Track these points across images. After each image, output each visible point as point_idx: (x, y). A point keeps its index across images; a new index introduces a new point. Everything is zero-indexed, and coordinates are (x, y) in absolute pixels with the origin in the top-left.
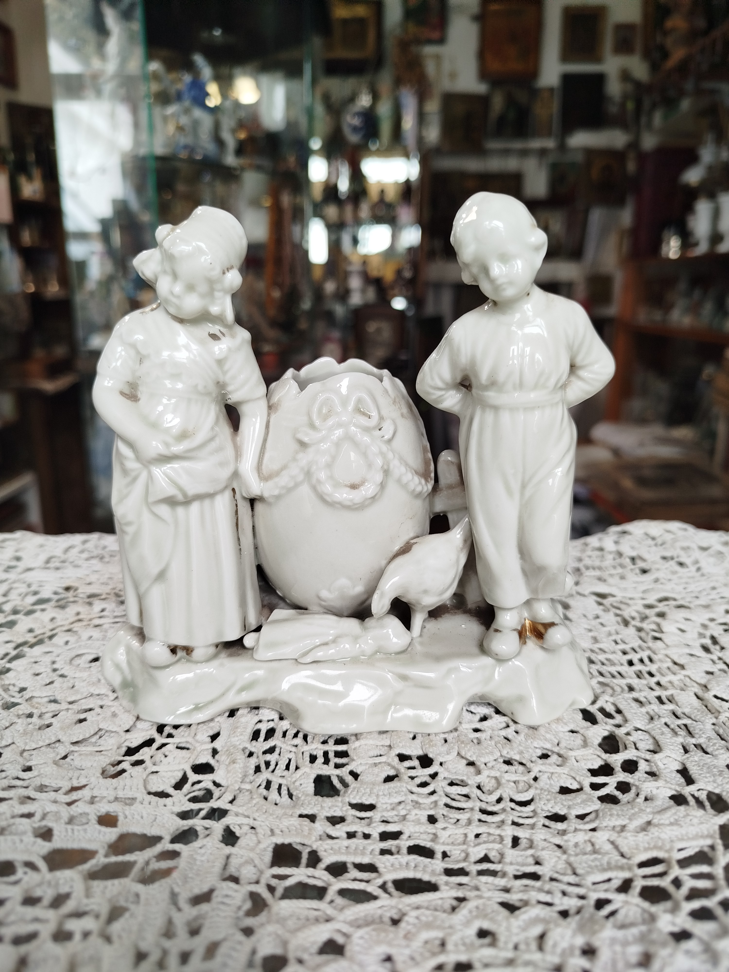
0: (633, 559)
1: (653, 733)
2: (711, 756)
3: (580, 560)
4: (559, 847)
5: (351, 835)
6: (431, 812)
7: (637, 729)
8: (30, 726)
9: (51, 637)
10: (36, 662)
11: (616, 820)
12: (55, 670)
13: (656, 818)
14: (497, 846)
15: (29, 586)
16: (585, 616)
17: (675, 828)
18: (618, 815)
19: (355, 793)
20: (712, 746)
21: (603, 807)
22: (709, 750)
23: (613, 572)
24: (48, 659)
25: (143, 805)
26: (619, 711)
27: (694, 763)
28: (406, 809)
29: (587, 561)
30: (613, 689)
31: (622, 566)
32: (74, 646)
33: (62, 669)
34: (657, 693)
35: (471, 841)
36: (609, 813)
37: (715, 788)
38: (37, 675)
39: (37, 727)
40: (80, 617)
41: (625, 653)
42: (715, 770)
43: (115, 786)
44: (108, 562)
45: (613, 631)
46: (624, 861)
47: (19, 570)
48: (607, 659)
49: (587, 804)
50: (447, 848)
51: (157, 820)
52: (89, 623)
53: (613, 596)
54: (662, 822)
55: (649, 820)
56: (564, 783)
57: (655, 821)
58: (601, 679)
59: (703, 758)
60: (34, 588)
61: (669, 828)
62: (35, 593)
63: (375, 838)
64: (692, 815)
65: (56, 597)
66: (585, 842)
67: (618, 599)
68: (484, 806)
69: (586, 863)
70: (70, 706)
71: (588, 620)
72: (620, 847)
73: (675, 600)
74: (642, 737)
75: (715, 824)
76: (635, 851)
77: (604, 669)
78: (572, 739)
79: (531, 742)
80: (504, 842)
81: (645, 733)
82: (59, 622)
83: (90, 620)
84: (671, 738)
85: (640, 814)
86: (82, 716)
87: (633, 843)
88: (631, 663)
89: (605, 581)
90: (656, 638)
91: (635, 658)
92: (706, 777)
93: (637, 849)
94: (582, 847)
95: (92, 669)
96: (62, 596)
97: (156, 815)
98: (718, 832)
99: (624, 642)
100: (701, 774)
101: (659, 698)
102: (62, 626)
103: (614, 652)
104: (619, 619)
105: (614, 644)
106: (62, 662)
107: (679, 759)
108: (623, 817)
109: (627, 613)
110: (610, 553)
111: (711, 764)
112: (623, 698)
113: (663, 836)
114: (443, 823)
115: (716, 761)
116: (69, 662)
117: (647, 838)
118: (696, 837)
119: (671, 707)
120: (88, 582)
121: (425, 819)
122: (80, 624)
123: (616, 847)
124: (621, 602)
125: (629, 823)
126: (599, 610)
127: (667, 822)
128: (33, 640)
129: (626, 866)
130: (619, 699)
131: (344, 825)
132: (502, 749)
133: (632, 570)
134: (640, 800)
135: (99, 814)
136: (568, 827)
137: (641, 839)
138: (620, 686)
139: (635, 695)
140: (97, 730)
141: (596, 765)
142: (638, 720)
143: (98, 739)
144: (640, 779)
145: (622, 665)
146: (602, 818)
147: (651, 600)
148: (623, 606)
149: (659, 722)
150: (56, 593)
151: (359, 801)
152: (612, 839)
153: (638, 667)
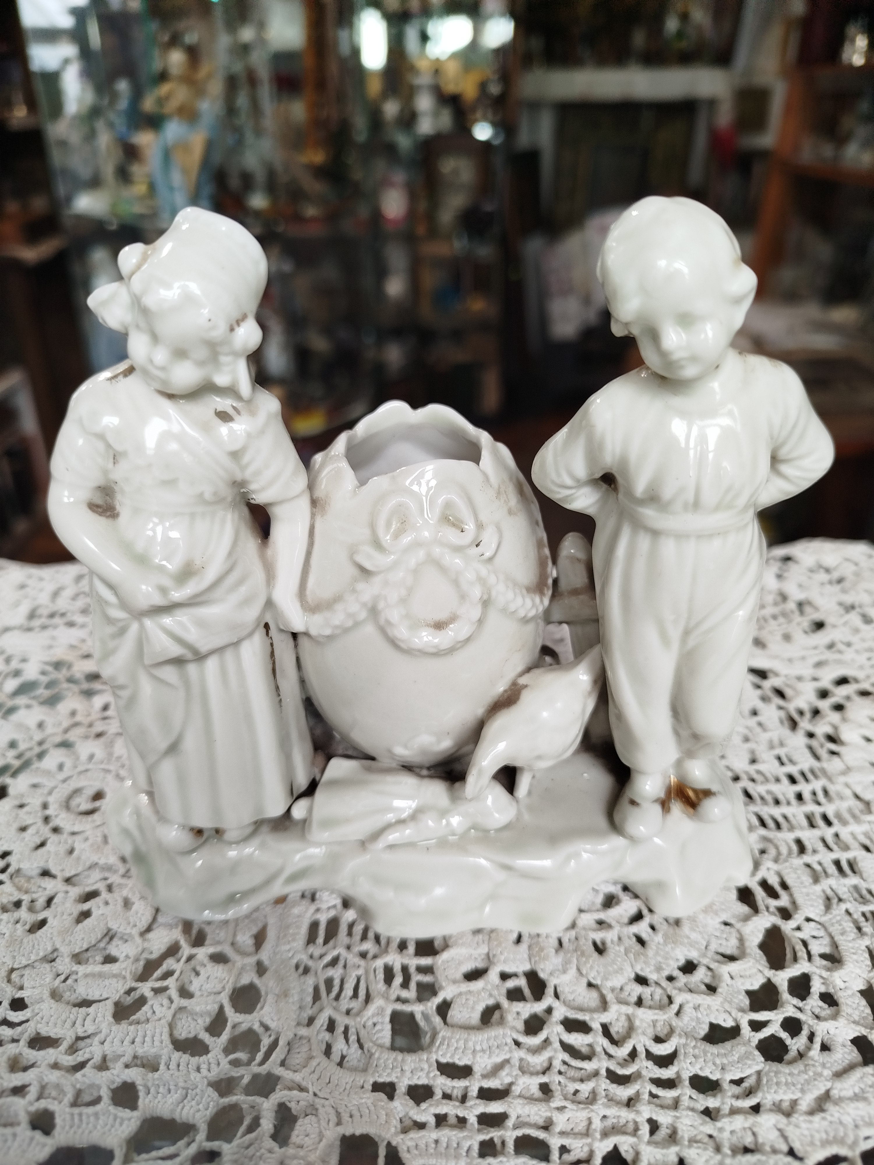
0: (800, 605)
1: (831, 929)
5: (441, 1120)
6: (544, 1079)
7: (808, 920)
8: (18, 926)
9: (39, 757)
10: (21, 806)
11: (785, 1093)
12: (46, 820)
13: (836, 1088)
15: (8, 660)
17: (861, 1105)
18: (787, 1084)
19: (445, 1047)
21: (767, 1068)
23: (773, 626)
24: (37, 799)
25: (170, 1072)
26: (784, 886)
28: (511, 1076)
31: (786, 616)
32: (70, 772)
33: (56, 816)
34: (834, 856)
36: (775, 1080)
38: (23, 829)
39: (27, 927)
40: (77, 719)
43: (132, 1036)
45: (776, 741)
48: (769, 792)
49: (746, 1064)
50: (566, 1141)
52: (88, 729)
53: (776, 675)
54: (843, 1093)
55: (827, 1089)
56: (716, 1018)
57: (835, 1093)
58: (762, 831)
60: (15, 664)
61: (852, 1105)
62: (17, 673)
63: (472, 1124)
65: (44, 680)
67: (783, 678)
68: (613, 1066)
70: (69, 887)
72: (790, 1140)
73: (856, 681)
74: (815, 934)
76: (809, 1149)
78: (725, 936)
79: (672, 948)
80: (640, 1132)
81: (819, 926)
82: (50, 730)
83: (90, 724)
84: (853, 939)
85: (816, 1083)
86: (86, 906)
88: (799, 797)
89: (764, 645)
90: (833, 753)
91: (805, 789)
93: (812, 1144)
96: (53, 678)
97: (188, 1087)
99: (791, 761)
101: (837, 863)
102: (52, 736)
103: (778, 780)
104: (782, 714)
105: (776, 763)
106: (56, 806)
107: (865, 976)
108: (793, 1088)
109: (794, 705)
110: (771, 593)
112: (791, 868)
113: (848, 1120)
114: (561, 1100)
116: (63, 804)
117: (825, 1123)
119: (852, 880)
120: (85, 653)
123: (785, 1138)
124: (786, 685)
126: (756, 699)
127: (851, 1093)
128: (17, 763)
130: (786, 868)
131: (431, 1105)
132: (634, 963)
133: (799, 624)
134: (815, 1052)
135: (113, 1086)
136: (723, 1103)
137: (816, 1125)
138: (788, 844)
139: (807, 858)
140: (105, 932)
141: (756, 984)
142: (812, 906)
143: (108, 943)
144: (813, 1010)
145: (789, 803)
146: (765, 1089)
147: (826, 681)
148: (788, 692)
149: (839, 910)
150: (43, 673)
151: (451, 1061)
152: (781, 1126)
153: (810, 807)
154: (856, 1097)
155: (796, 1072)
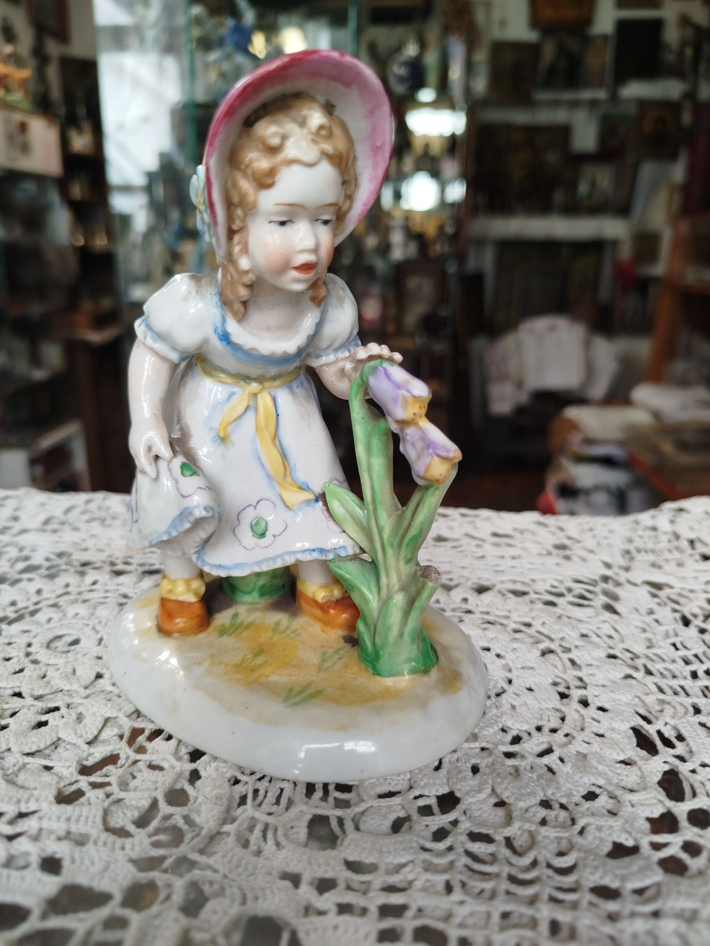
0: (692, 542)
3: (630, 541)
4: (611, 938)
5: (343, 908)
6: (447, 877)
7: (703, 765)
9: (33, 613)
10: (10, 644)
12: (28, 655)
14: (529, 934)
16: (637, 610)
19: (353, 847)
21: (667, 879)
23: (668, 556)
24: (23, 641)
25: (97, 847)
26: (681, 738)
28: (414, 873)
30: (673, 707)
32: (55, 625)
33: (36, 653)
35: (494, 924)
40: (69, 589)
41: (687, 662)
43: (69, 814)
44: (109, 526)
45: (671, 632)
47: (14, 531)
48: (666, 669)
49: (644, 874)
50: (465, 933)
51: (109, 870)
52: (77, 597)
53: (671, 587)
56: (618, 838)
58: (661, 696)
66: (645, 932)
67: (676, 590)
68: (514, 872)
70: (36, 703)
71: (641, 615)
77: (663, 683)
78: (626, 773)
80: (539, 928)
82: (45, 595)
83: (80, 593)
86: (45, 718)
89: (660, 567)
91: (699, 668)
94: (641, 938)
96: (55, 563)
97: (110, 861)
99: (685, 647)
102: (47, 599)
103: (674, 661)
104: (677, 616)
105: (672, 649)
106: (38, 645)
108: (693, 897)
109: (688, 609)
110: (665, 533)
112: (687, 723)
114: (461, 893)
116: (45, 645)
120: (83, 548)
121: (440, 886)
122: (67, 598)
124: (680, 595)
125: (701, 908)
126: (652, 603)
128: (13, 616)
130: (682, 722)
131: (334, 895)
135: (43, 856)
136: (622, 907)
138: (684, 706)
139: (702, 718)
140: (54, 739)
141: (656, 813)
145: (684, 677)
146: (665, 898)
148: (681, 600)
151: (358, 858)
152: (681, 931)
153: (704, 682)
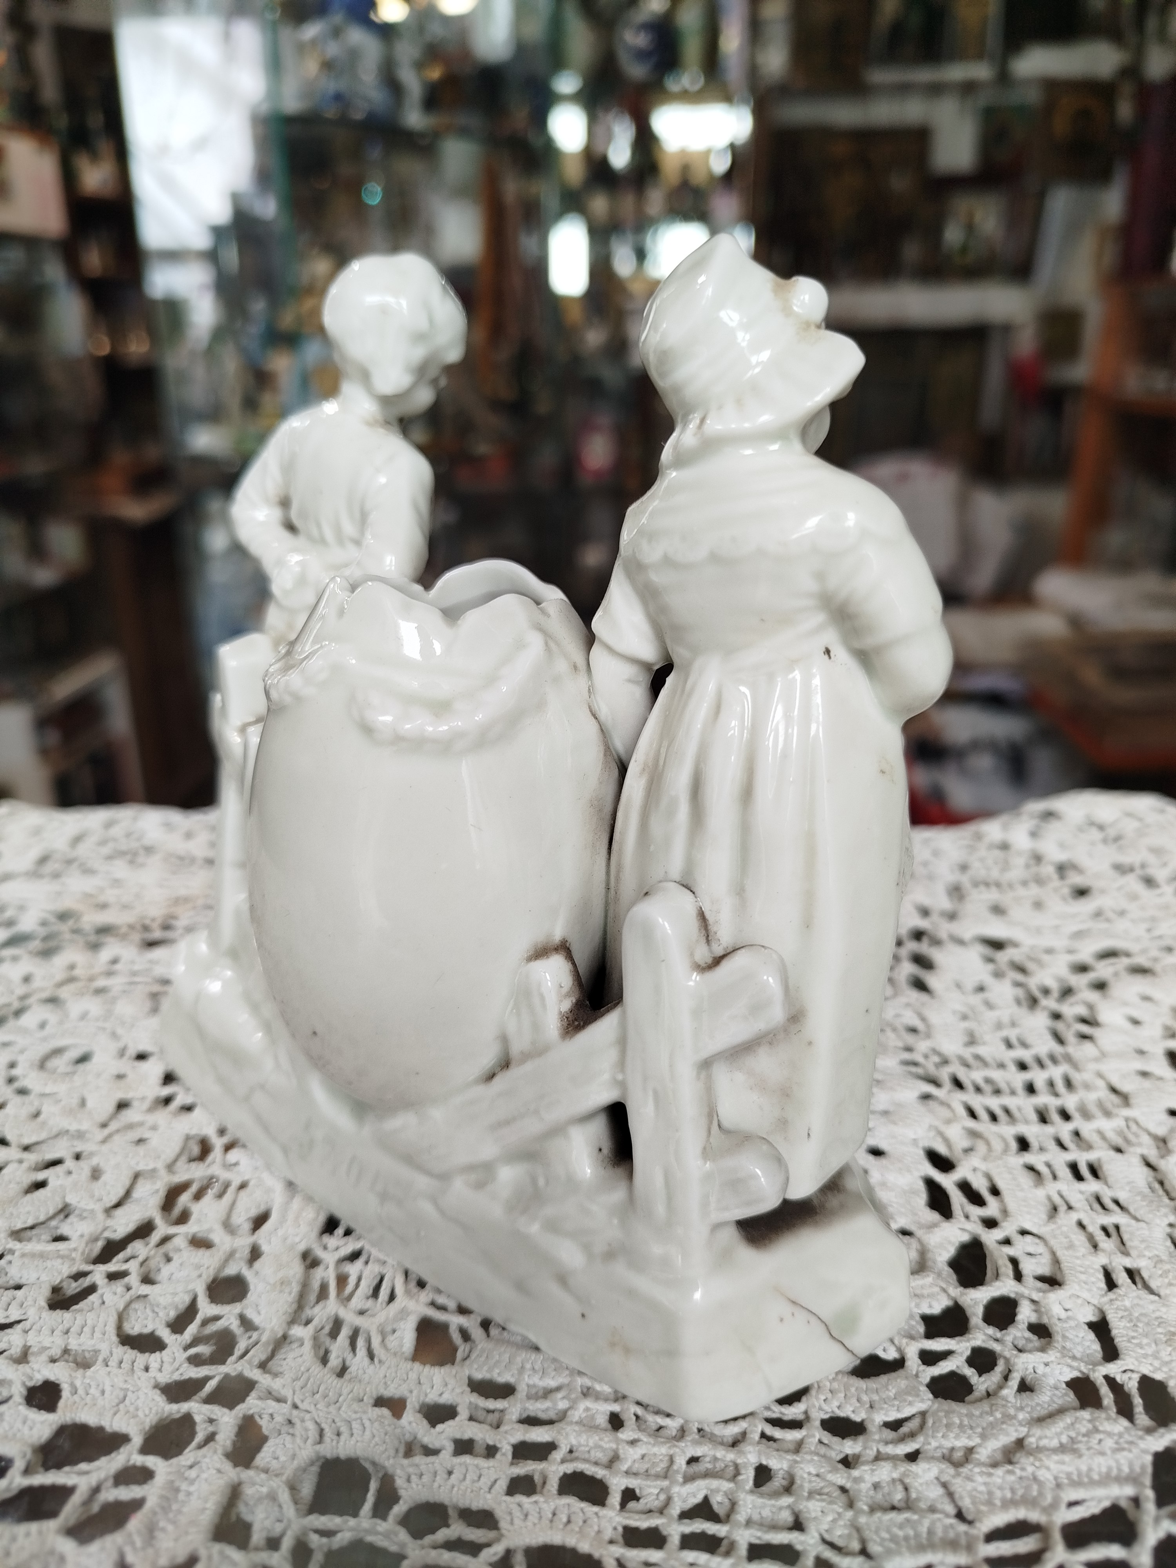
1: (1053, 1242)
2: (1157, 1298)
3: (965, 868)
4: (843, 1490)
6: (615, 1409)
7: (1024, 1233)
9: (18, 1013)
11: (957, 1437)
12: (11, 1080)
13: (1033, 1435)
14: (726, 1486)
16: (959, 986)
17: (1067, 1458)
18: (961, 1426)
20: (1161, 1276)
21: (936, 1406)
22: (1153, 1284)
23: (1021, 892)
25: (108, 1369)
26: (995, 1191)
27: (1121, 1314)
28: (569, 1401)
29: (978, 870)
30: (988, 1143)
31: (1040, 881)
32: (52, 1031)
33: (24, 1077)
34: (1070, 1157)
35: (677, 1472)
36: (945, 1421)
37: (1157, 1369)
40: (76, 973)
41: (1023, 1066)
42: (1160, 1330)
43: (66, 1325)
44: (142, 865)
46: (962, 1528)
48: (988, 1081)
49: (905, 1401)
50: (632, 1483)
51: (127, 1402)
52: (87, 984)
53: (1015, 945)
54: (1044, 1442)
55: (1021, 1436)
56: (873, 1346)
57: (1032, 1441)
58: (971, 1123)
59: (1141, 1302)
60: (9, 913)
61: (1055, 1458)
62: (10, 924)
63: (504, 1454)
64: (1104, 1432)
65: (42, 932)
66: (894, 1481)
67: (1024, 951)
69: (888, 1531)
70: (25, 1155)
71: (963, 993)
72: (957, 1496)
73: (1128, 955)
74: (1031, 1250)
75: (1144, 1451)
76: (984, 1508)
77: (977, 1102)
78: (900, 1249)
80: (740, 1478)
81: (1037, 1241)
82: (37, 983)
83: (91, 979)
84: (1083, 1256)
85: (1004, 1426)
86: (41, 1176)
87: (982, 1488)
88: (1031, 1089)
89: (1005, 912)
90: (1084, 1037)
91: (1039, 1077)
92: (1140, 1346)
93: (990, 1502)
94: (886, 1490)
95: (76, 1078)
96: (54, 929)
97: (128, 1389)
98: (1149, 1470)
100: (1133, 1338)
101: (1074, 1168)
102: (42, 990)
105: (1003, 1047)
106: (27, 1065)
107: (1095, 1302)
108: (970, 1432)
109: (1038, 982)
110: (1021, 854)
111: (1154, 1316)
113: (1043, 1475)
115: (1164, 1309)
116: (38, 1063)
117: (1011, 1478)
118: (1107, 1479)
119: (1092, 1186)
120: (100, 903)
121: (602, 1420)
122: (72, 987)
123: (950, 1495)
124: (1029, 957)
125: (979, 1445)
126: (985, 974)
127: (1055, 1443)
129: (963, 1541)
133: (1056, 890)
134: (1010, 1391)
135: (30, 1384)
136: (865, 1448)
137: (999, 1481)
138: (1004, 1140)
139: (1029, 1158)
140: (60, 1206)
141: (937, 1307)
142: (1029, 1213)
143: (62, 1221)
144: (1016, 1343)
145: (1013, 1093)
146: (930, 1432)
147: (1086, 952)
148: (1030, 966)
149: (1067, 1220)
150: (44, 923)
151: (487, 1376)
152: (945, 1478)
153: (1043, 1099)
154: (1062, 1449)
155: (977, 1413)
